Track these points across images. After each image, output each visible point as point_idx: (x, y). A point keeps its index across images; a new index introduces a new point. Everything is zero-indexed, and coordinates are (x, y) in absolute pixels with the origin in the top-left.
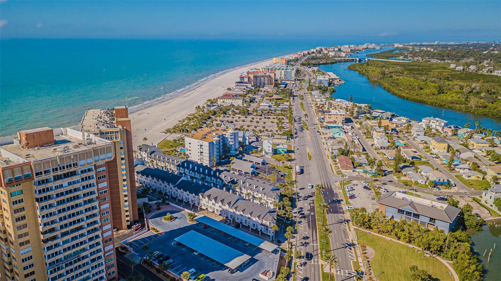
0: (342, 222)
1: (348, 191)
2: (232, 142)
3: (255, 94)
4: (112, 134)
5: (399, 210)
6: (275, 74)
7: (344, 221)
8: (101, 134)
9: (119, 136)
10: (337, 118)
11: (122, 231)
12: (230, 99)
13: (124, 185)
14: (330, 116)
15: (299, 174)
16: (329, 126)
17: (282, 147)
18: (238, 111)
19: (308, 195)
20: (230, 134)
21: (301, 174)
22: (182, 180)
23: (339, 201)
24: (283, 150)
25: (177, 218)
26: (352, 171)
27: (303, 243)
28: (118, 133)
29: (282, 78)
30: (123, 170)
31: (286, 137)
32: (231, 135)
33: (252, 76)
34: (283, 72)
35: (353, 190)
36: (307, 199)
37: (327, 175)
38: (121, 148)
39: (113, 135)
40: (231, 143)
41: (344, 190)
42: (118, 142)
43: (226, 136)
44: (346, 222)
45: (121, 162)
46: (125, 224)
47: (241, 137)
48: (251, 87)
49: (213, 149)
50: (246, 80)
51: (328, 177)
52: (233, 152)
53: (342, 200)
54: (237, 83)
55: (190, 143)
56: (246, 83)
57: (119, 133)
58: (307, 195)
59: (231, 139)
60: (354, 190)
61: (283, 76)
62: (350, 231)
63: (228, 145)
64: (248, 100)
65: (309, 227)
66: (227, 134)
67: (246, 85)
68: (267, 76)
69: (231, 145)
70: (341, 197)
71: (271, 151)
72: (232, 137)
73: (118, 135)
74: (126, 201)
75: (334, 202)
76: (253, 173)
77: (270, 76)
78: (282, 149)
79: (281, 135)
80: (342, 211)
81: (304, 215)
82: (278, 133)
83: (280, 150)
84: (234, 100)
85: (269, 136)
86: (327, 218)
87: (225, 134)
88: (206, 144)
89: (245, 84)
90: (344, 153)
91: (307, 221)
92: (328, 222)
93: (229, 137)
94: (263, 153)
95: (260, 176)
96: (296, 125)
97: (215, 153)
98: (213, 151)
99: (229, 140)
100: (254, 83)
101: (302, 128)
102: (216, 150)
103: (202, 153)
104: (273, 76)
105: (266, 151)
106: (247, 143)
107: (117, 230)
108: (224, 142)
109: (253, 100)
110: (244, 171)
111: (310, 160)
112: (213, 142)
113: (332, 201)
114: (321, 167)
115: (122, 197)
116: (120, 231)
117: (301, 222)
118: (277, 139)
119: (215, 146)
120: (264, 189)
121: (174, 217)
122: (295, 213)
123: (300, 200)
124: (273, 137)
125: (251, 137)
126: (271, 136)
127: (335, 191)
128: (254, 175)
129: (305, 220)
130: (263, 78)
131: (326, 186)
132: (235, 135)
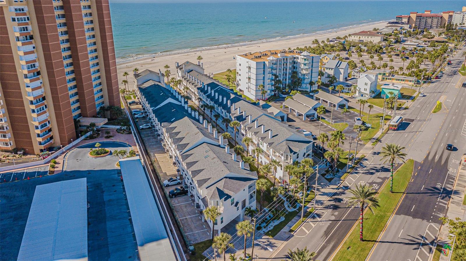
0: (424, 245)
2: (306, 69)
3: (410, 36)
6: (451, 17)
7: (432, 243)
12: (364, 35)
15: (394, 130)
17: (392, 87)
18: (366, 49)
19: (382, 166)
20: (302, 57)
21: (397, 130)
22: (170, 103)
23: (448, 194)
24: (391, 93)
25: (111, 153)
31: (414, 79)
32: (305, 59)
33: (414, 16)
36: (372, 174)
38: (14, 20)
40: (304, 72)
42: (6, 6)
43: (299, 61)
44: (434, 248)
46: (37, 148)
48: (409, 29)
49: (264, 74)
50: (405, 20)
52: (306, 86)
53: (456, 193)
54: (390, 23)
55: (240, 65)
56: (403, 23)
58: (379, 167)
59: (305, 64)
63: (300, 75)
64: (392, 40)
65: (326, 233)
66: (300, 57)
67: (402, 26)
68: (436, 17)
69: (304, 75)
70: (459, 185)
71: (368, 92)
72: (307, 62)
74: (33, 111)
75: (434, 191)
76: (308, 116)
77: (442, 17)
78: (391, 91)
79: (406, 75)
80: (442, 216)
81: (337, 204)
82: (402, 73)
83: (387, 91)
84: (370, 37)
85: (384, 74)
86: (389, 223)
87: (298, 58)
88: (253, 64)
89: (400, 25)
91: (333, 218)
92: (382, 234)
93: (303, 61)
94: (357, 94)
95: (321, 121)
96: (447, 69)
97: (267, 81)
98: (264, 77)
99: (302, 66)
100: (415, 25)
101: (455, 72)
102: (268, 76)
103: (249, 78)
104: (446, 16)
105: (361, 91)
106: (341, 79)
107: (25, 154)
108: (295, 70)
109: (402, 41)
110: (296, 111)
111: (435, 112)
112: (264, 62)
113: (429, 190)
114: (449, 125)
115: (26, 104)
116: (29, 156)
117: (319, 216)
118: (397, 80)
119: (268, 70)
120: (277, 135)
121: (106, 152)
122: (324, 194)
123: (356, 173)
124: (391, 77)
125: (355, 74)
126: (387, 75)
127: (451, 171)
128: (309, 119)
129: (333, 215)
130: (431, 20)
131: (437, 158)
132: (312, 59)
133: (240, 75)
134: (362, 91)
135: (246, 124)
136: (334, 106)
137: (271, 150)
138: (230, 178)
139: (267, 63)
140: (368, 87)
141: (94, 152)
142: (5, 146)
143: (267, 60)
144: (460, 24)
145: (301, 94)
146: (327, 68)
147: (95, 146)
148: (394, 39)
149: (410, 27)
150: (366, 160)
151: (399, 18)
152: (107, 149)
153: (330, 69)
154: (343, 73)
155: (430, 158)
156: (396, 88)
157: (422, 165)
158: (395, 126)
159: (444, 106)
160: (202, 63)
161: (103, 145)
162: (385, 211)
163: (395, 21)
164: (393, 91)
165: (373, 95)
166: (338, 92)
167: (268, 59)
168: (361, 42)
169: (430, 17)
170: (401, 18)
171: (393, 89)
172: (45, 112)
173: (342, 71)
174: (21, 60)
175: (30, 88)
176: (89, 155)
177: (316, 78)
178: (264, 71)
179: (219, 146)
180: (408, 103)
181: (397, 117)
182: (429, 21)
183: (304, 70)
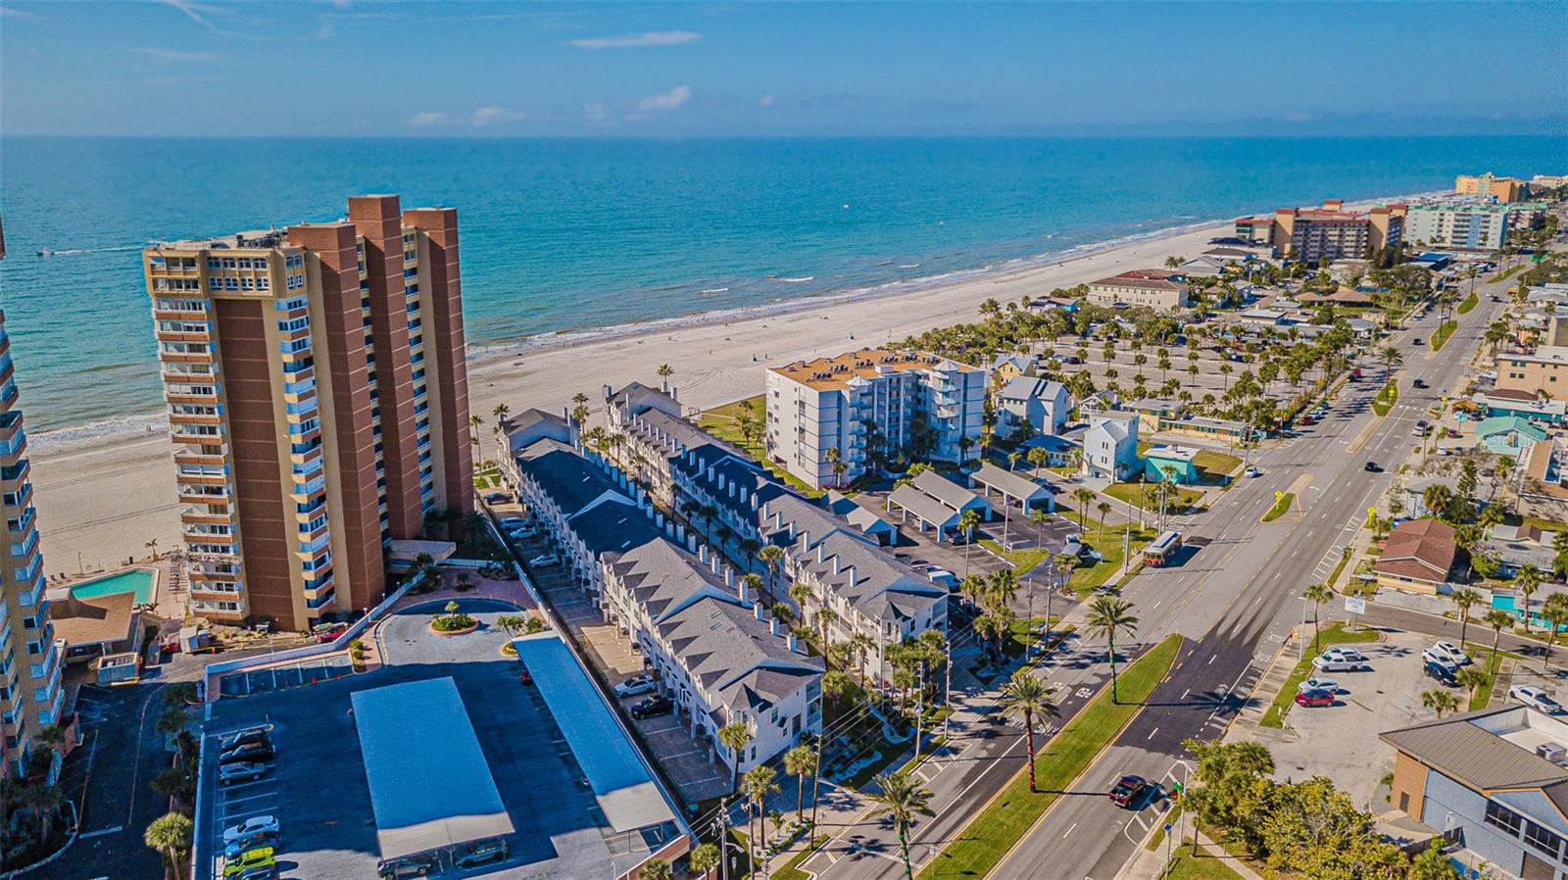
0: (1156, 797)
1: (1326, 670)
2: (950, 407)
3: (1273, 282)
4: (245, 269)
5: (1493, 807)
6: (1397, 223)
8: (211, 264)
9: (269, 277)
10: (1553, 379)
11: (290, 635)
13: (295, 466)
14: (1518, 370)
15: (1157, 566)
16: (1490, 409)
17: (1172, 454)
18: (1132, 328)
19: (1109, 649)
20: (939, 375)
21: (1163, 566)
22: (609, 501)
23: (1236, 705)
24: (1169, 469)
25: (482, 627)
26: (1434, 589)
27: (861, 841)
28: (264, 266)
29: (1443, 240)
30: (290, 410)
31: (1242, 425)
32: (946, 382)
33: (1287, 222)
34: (1450, 218)
35: (1354, 669)
36: (1084, 666)
37: (1291, 586)
38: (282, 327)
39: (249, 273)
40: (945, 413)
41: (1307, 665)
42: (269, 300)
43: (930, 384)
44: (1172, 803)
45: (284, 377)
46: (301, 614)
47: (1022, 401)
48: (1272, 261)
49: (839, 421)
50: (1261, 233)
51: (1285, 595)
52: (950, 451)
53: (1254, 703)
54: (1215, 241)
55: (777, 394)
56: (1253, 243)
57: (268, 265)
58: (1103, 652)
59: (946, 394)
60: (1367, 669)
61: (1448, 232)
62: (1154, 844)
63: (934, 420)
64: (1214, 297)
65: (966, 781)
66: (931, 374)
67: (1251, 250)
68: (1353, 223)
69: (944, 421)
70: (1265, 687)
71: (1110, 466)
72: (950, 388)
73: (265, 273)
74: (302, 528)
75: (1207, 701)
76: (950, 530)
77: (1369, 225)
78: (1169, 463)
79: (1223, 415)
81: (996, 728)
82: (1212, 409)
83: (1158, 464)
84: (1148, 292)
85: (1164, 413)
86: (1095, 761)
87: (927, 377)
88: (812, 396)
89: (1246, 249)
90: (1453, 513)
91: (984, 754)
92: (1078, 780)
93: (940, 386)
94: (1085, 471)
95: (980, 545)
96: (1346, 393)
97: (849, 439)
98: (839, 430)
99: (939, 399)
100: (1294, 248)
101: (1361, 405)
102: (851, 426)
103: (802, 431)
104: (1382, 223)
105: (1094, 462)
106: (1048, 430)
107: (273, 630)
108: (920, 408)
109: (1245, 301)
110: (921, 518)
111: (1268, 519)
112: (839, 392)
113: (1198, 698)
114: (1291, 553)
115: (288, 510)
116: (281, 635)
117: (955, 751)
118: (1198, 429)
119: (849, 412)
120: (868, 579)
121: (471, 624)
122: (971, 709)
123: (1048, 665)
124: (1181, 421)
125: (1089, 412)
126: (1173, 415)
127: (1259, 658)
128: (951, 540)
129: (983, 749)
130: (1337, 233)
131: (1236, 631)
132: (966, 381)
133: (777, 420)
134: (1097, 462)
135: (795, 553)
136: (1019, 504)
137: (855, 613)
138: (769, 669)
139: (846, 394)
140: (1111, 454)
141: (444, 622)
142: (227, 611)
143: (847, 387)
144: (1433, 241)
145: (936, 472)
146: (1009, 400)
147: (446, 609)
148: (1219, 295)
149: (1277, 255)
150: (1077, 636)
151: (1245, 225)
152: (473, 617)
153: (1015, 400)
154: (1051, 414)
155: (1221, 631)
156: (1180, 456)
157: (1197, 647)
158: (1159, 556)
159: (1297, 503)
160: (675, 389)
161: (465, 607)
162: (1092, 740)
163: (1234, 235)
164: (1175, 464)
165: (1125, 474)
166: (1031, 466)
167: (850, 383)
168: (1121, 307)
169: (1335, 224)
170: (1250, 225)
171: (1175, 460)
172: (324, 530)
173: (1049, 407)
174: (290, 412)
175: (303, 476)
176: (430, 629)
177: (975, 427)
178: (839, 413)
179: (739, 604)
180: (1212, 496)
181: (1169, 534)
182: (1333, 234)
183: (944, 409)
